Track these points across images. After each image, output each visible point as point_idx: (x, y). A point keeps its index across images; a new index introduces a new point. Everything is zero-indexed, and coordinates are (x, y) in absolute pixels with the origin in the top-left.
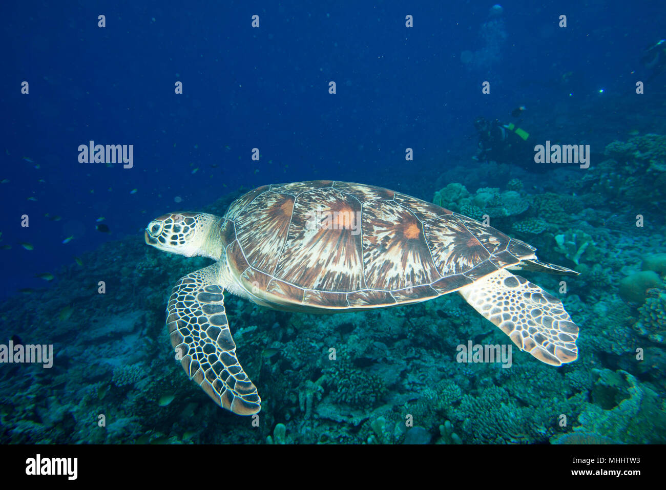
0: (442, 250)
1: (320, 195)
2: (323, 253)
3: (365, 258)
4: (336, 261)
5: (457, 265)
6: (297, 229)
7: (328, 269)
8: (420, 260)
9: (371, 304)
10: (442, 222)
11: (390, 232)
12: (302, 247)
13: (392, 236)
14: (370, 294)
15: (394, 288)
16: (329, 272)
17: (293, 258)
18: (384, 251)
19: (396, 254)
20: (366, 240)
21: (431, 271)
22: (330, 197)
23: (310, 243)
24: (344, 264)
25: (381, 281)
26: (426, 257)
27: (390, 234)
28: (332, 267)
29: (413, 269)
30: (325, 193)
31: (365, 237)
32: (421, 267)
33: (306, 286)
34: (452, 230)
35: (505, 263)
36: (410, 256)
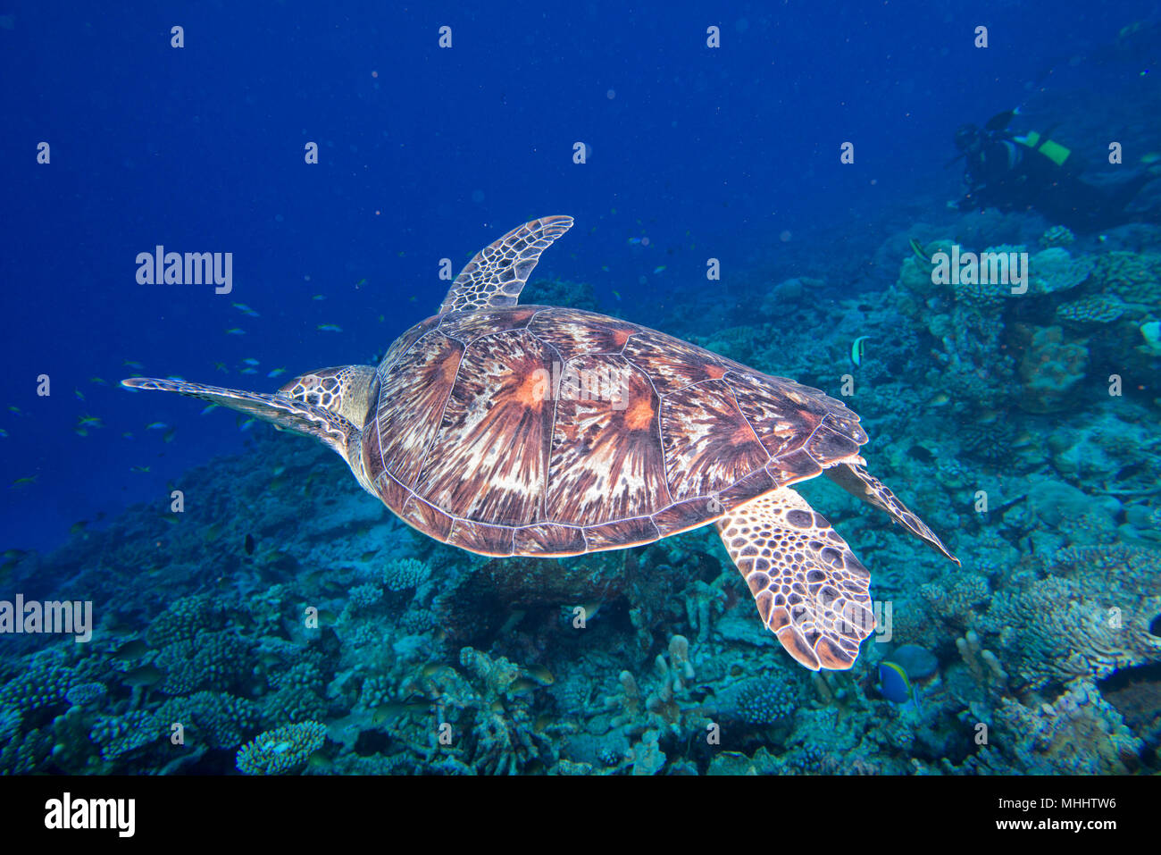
0: (683, 452)
1: (501, 344)
2: (489, 456)
3: (553, 465)
4: (506, 471)
5: (706, 478)
6: (458, 408)
7: (492, 484)
8: (642, 471)
9: (547, 551)
10: (696, 396)
11: (602, 416)
12: (460, 443)
13: (603, 426)
14: (550, 532)
15: (591, 521)
16: (492, 489)
17: (444, 460)
18: (587, 452)
19: (603, 461)
20: (559, 432)
21: (657, 491)
22: (517, 351)
23: (471, 436)
24: (518, 476)
25: (572, 508)
26: (654, 464)
27: (602, 421)
28: (498, 482)
29: (627, 487)
30: (511, 341)
31: (561, 426)
32: (642, 484)
33: (457, 512)
34: (711, 410)
35: (793, 475)
36: (627, 464)
